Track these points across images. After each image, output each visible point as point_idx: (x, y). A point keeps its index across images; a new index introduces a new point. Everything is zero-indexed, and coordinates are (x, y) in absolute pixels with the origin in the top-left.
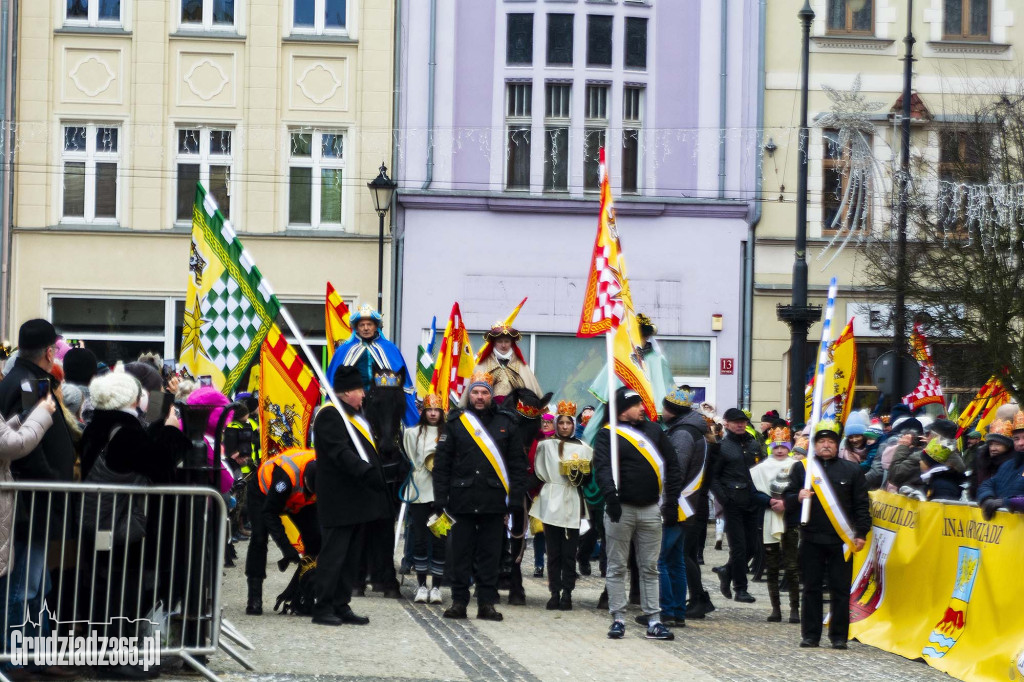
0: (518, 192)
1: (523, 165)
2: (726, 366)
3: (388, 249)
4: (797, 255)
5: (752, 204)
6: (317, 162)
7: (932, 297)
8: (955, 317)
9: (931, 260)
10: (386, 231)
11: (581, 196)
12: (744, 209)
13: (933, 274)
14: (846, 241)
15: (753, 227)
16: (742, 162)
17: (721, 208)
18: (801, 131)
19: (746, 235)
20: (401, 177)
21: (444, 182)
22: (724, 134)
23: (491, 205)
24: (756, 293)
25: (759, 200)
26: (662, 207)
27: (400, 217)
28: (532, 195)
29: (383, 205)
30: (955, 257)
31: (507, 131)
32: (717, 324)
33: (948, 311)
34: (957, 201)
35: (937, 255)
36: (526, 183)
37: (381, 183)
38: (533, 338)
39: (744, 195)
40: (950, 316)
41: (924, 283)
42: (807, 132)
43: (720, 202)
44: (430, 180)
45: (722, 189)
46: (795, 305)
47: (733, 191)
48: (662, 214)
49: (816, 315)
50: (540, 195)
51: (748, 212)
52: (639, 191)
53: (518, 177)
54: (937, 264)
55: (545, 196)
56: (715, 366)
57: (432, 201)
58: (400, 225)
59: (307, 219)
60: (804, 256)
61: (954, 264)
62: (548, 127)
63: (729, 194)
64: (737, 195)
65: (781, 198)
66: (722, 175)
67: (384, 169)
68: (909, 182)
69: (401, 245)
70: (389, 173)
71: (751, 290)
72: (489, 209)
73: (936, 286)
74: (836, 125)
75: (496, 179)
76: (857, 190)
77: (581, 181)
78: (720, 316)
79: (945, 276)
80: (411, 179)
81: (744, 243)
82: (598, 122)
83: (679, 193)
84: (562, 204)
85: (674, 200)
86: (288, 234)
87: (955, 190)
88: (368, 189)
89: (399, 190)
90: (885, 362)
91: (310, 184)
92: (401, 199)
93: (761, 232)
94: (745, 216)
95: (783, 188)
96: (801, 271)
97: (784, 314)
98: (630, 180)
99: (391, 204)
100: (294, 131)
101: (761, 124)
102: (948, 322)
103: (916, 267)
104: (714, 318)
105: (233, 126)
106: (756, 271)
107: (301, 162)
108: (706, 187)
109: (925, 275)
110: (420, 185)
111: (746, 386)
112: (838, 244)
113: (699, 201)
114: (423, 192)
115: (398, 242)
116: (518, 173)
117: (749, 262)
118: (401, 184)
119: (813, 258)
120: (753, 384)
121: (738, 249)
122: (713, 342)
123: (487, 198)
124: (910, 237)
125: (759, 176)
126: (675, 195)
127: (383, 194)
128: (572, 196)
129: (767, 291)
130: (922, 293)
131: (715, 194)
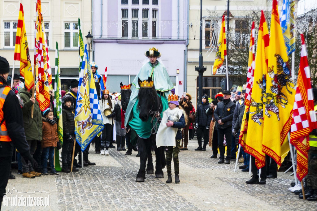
0: (125, 38)
1: (126, 31)
2: (180, 83)
3: (91, 53)
4: (200, 54)
5: (187, 40)
6: (72, 31)
7: (236, 64)
8: (242, 69)
9: (235, 54)
10: (90, 49)
11: (142, 39)
12: (184, 42)
13: (236, 58)
14: (213, 50)
15: (187, 46)
16: (184, 29)
17: (178, 41)
18: (200, 21)
19: (185, 49)
20: (94, 34)
21: (105, 36)
22: (178, 22)
23: (118, 41)
24: (188, 63)
25: (188, 39)
26: (163, 41)
27: (94, 45)
28: (129, 39)
29: (89, 42)
30: (241, 54)
31: (122, 22)
32: (178, 72)
33: (240, 67)
34: (242, 39)
35: (237, 53)
36: (127, 35)
37: (89, 36)
38: (130, 76)
39: (184, 38)
40: (240, 69)
41: (233, 60)
42: (202, 21)
43: (178, 40)
44: (102, 35)
45: (178, 37)
46: (200, 67)
47: (181, 37)
48: (163, 43)
49: (205, 69)
50: (131, 39)
51: (186, 42)
52: (157, 37)
53: (125, 34)
54: (237, 55)
55: (132, 39)
56: (177, 83)
57: (102, 41)
58: (94, 47)
59: (69, 46)
60: (202, 54)
61: (241, 55)
62: (132, 21)
63: (180, 38)
64: (183, 38)
65: (194, 38)
66: (178, 33)
67: (89, 32)
68: (229, 34)
69: (94, 52)
70: (91, 33)
71: (187, 63)
72: (117, 42)
73: (236, 61)
74: (210, 19)
75: (119, 35)
76: (216, 36)
77: (142, 35)
78: (179, 70)
79: (239, 59)
80: (96, 35)
81: (185, 50)
82: (145, 19)
83: (168, 38)
84: (137, 41)
85: (166, 40)
86: (65, 50)
87: (241, 36)
88: (85, 38)
89: (93, 38)
90: (224, 81)
91: (70, 37)
92: (94, 40)
93: (189, 48)
94: (185, 43)
95: (195, 36)
96: (201, 58)
97: (197, 69)
98: (154, 35)
99: (91, 42)
100: (66, 23)
101: (188, 19)
102: (240, 70)
103: (231, 56)
104: (177, 70)
105: (49, 22)
106: (188, 58)
107: (67, 31)
108: (174, 36)
109: (234, 58)
110: (99, 36)
111: (186, 88)
112: (211, 50)
113: (173, 40)
114: (100, 38)
115: (93, 52)
116: (125, 33)
117: (186, 55)
118: (94, 36)
119: (204, 54)
120: (187, 87)
121: (183, 52)
122: (177, 76)
123: (117, 40)
124: (229, 48)
125: (188, 33)
126: (166, 38)
127: (89, 39)
128: (139, 39)
129: (191, 63)
130: (233, 63)
131: (177, 38)
